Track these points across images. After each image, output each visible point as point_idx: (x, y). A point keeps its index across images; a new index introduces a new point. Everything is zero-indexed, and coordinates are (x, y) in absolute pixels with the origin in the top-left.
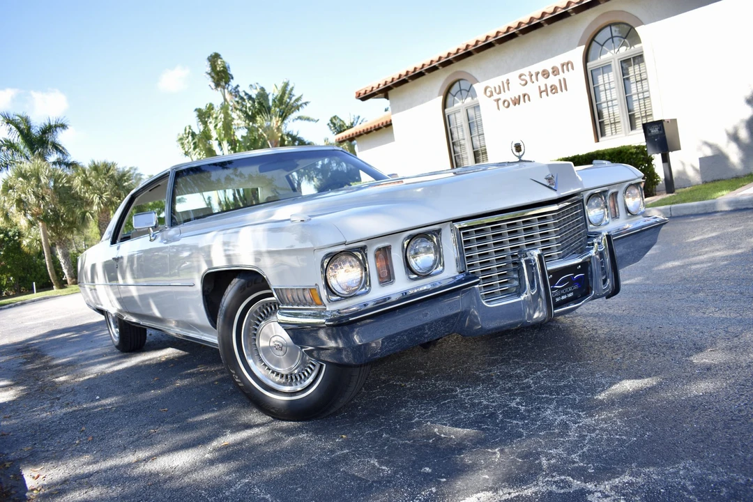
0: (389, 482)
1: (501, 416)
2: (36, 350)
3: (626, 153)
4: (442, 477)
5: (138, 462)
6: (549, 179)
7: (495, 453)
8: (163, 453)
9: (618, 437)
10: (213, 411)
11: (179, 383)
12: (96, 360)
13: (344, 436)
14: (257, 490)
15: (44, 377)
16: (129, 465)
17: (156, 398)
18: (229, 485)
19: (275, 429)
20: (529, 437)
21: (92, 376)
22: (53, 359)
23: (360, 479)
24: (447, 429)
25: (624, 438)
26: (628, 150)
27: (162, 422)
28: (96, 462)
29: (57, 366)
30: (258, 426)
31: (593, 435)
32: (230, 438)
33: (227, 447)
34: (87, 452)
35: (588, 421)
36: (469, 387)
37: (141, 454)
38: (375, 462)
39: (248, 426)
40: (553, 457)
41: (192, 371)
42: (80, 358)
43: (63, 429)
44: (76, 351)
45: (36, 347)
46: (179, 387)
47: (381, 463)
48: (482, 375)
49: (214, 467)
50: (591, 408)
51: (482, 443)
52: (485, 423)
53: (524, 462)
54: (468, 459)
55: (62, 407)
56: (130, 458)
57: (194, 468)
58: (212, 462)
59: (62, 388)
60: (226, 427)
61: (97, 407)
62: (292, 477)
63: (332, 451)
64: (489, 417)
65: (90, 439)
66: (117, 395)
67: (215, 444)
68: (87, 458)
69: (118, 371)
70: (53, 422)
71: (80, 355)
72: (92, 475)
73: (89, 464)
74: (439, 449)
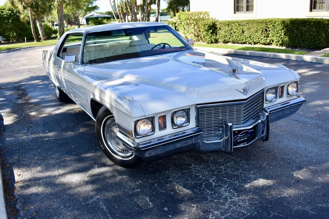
0: (150, 212)
1: (204, 186)
2: (23, 90)
3: (322, 23)
4: (170, 215)
5: (59, 175)
6: (244, 90)
7: (194, 207)
8: (69, 173)
9: (243, 211)
10: (92, 152)
11: (81, 130)
12: (49, 104)
13: (140, 181)
14: (101, 203)
15: (25, 110)
16: (55, 177)
17: (71, 138)
18: (92, 197)
19: (115, 170)
20: (210, 201)
21: (46, 115)
22: (30, 98)
23: (140, 207)
24: (181, 187)
25: (246, 212)
26: (324, 22)
27: (71, 154)
28: (42, 172)
29: (32, 103)
30: (109, 166)
31: (235, 208)
32: (97, 171)
33: (94, 175)
34: (39, 165)
35: (236, 199)
36: (197, 165)
37: (61, 171)
38: (148, 199)
39: (104, 165)
40: (215, 215)
41: (88, 122)
42: (42, 101)
43: (31, 149)
44: (41, 95)
45: (23, 88)
46: (81, 133)
47: (150, 201)
48: (205, 158)
49: (87, 186)
50: (240, 191)
51: (191, 200)
52: (196, 188)
53: (203, 215)
54: (183, 207)
55: (32, 134)
56: (56, 173)
57: (79, 185)
58: (87, 183)
59: (33, 119)
60: (95, 163)
61: (46, 137)
62: (116, 199)
63: (134, 189)
64: (199, 186)
65: (41, 158)
66: (55, 131)
67: (90, 172)
68: (39, 168)
69: (57, 115)
70: (27, 143)
71: (42, 99)
72: (40, 179)
73: (40, 172)
74: (174, 198)
